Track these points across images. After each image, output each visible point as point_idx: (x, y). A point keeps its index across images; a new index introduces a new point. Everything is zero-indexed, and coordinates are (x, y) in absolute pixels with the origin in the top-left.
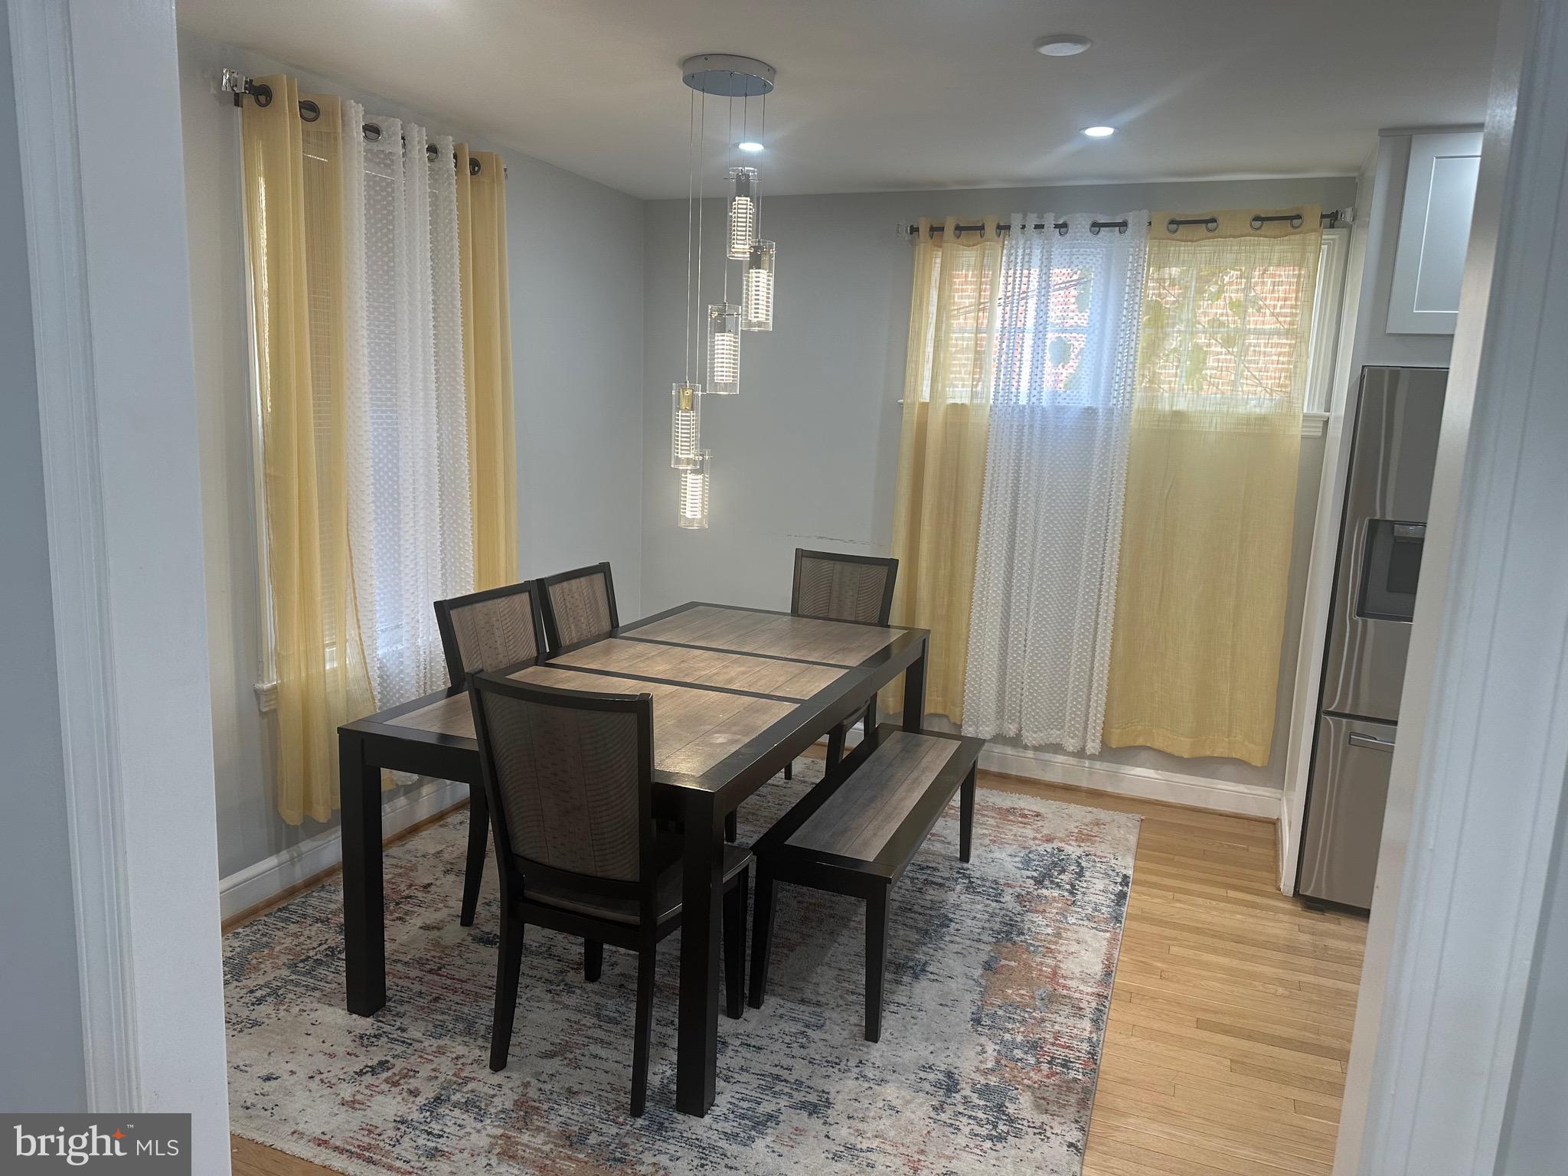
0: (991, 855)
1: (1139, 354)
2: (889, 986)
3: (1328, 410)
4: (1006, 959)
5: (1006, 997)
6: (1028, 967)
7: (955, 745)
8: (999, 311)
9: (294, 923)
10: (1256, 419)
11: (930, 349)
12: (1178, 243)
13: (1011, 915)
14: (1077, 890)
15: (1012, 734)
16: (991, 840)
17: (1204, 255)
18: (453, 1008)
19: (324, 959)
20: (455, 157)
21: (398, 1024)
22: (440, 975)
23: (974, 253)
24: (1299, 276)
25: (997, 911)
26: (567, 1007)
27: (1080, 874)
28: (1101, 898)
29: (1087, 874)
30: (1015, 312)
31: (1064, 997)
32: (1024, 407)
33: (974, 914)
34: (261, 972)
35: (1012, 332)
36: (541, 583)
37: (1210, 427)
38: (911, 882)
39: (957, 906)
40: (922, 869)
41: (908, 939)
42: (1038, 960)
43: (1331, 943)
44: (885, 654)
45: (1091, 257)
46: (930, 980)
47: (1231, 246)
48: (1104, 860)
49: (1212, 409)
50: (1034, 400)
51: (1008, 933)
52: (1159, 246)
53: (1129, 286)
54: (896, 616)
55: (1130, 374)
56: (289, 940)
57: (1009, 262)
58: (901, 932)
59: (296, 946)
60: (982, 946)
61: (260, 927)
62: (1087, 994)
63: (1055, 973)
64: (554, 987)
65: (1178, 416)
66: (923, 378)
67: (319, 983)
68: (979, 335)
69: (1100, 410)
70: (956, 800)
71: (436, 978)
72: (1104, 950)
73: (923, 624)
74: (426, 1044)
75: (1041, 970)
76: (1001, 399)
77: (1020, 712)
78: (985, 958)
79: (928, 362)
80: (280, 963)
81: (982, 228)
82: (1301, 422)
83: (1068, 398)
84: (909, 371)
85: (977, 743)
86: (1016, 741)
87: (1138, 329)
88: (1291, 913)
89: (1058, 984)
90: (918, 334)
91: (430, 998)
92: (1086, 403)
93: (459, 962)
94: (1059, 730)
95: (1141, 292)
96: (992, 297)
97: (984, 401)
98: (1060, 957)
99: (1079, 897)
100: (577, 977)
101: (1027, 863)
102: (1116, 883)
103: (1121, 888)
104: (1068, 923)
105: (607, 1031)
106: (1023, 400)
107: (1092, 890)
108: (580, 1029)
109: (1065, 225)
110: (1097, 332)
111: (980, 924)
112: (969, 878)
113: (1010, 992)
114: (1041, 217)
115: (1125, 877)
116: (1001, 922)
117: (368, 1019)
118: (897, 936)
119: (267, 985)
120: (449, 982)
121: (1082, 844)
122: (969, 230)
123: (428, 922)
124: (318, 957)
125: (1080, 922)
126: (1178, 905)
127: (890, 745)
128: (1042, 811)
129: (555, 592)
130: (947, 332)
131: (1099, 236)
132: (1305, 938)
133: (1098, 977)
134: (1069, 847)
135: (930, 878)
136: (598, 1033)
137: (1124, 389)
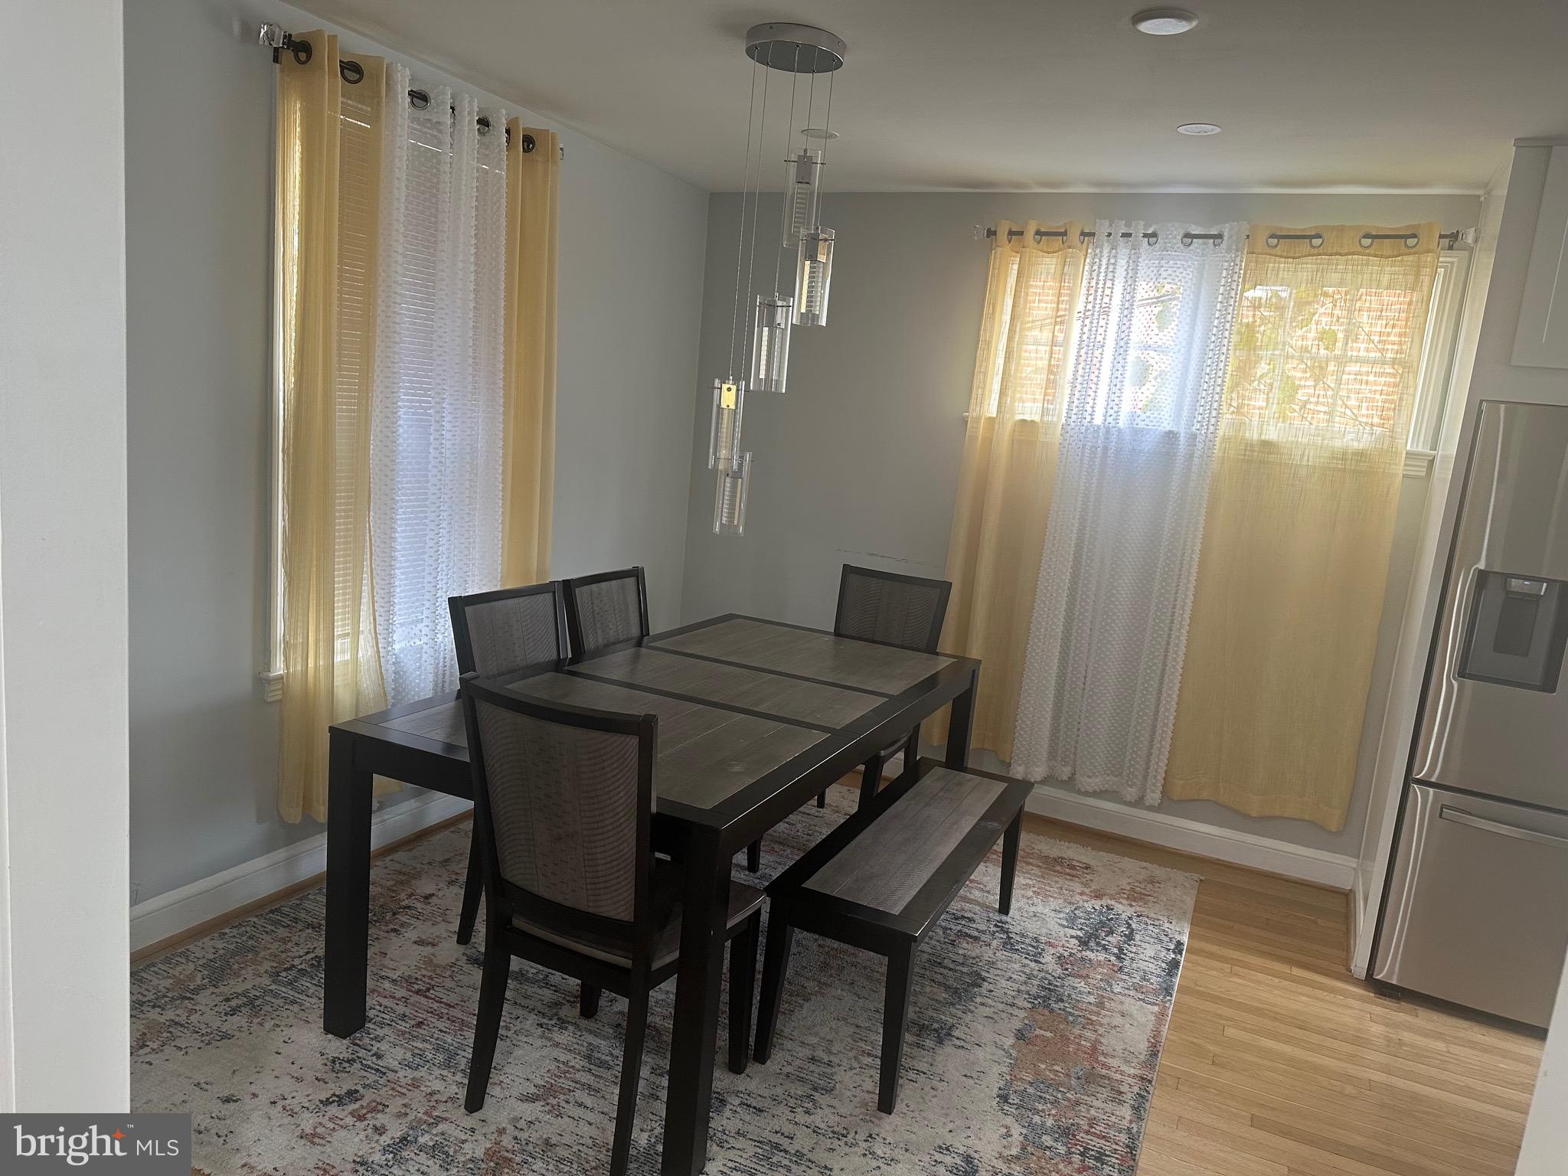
0: (1033, 909)
1: (1228, 376)
2: (909, 1050)
3: (1434, 448)
4: (1040, 1028)
5: (1037, 1073)
6: (1065, 1039)
7: (999, 788)
8: (1076, 326)
9: (284, 927)
10: (1354, 454)
11: (1000, 361)
12: (1278, 259)
13: (1051, 978)
14: (1125, 954)
15: (1065, 778)
16: (1034, 892)
17: (1305, 274)
18: (436, 1036)
19: (309, 970)
20: (508, 131)
21: (375, 1049)
22: (427, 997)
23: (1054, 261)
24: (1410, 303)
25: (1035, 973)
26: (557, 1045)
27: (1130, 937)
28: (1151, 965)
29: (1138, 937)
30: (1095, 325)
31: (1103, 1077)
32: (1099, 427)
33: (1010, 974)
34: (242, 978)
35: (1090, 345)
36: (568, 585)
37: (1301, 459)
38: (944, 933)
39: (992, 964)
40: (956, 919)
41: (936, 997)
42: (1077, 1032)
43: (1407, 1036)
44: (932, 682)
45: (1181, 270)
46: (955, 1046)
47: (1337, 264)
48: (1157, 923)
49: (1305, 440)
50: (1109, 420)
51: (1046, 998)
52: (1257, 262)
53: (1221, 302)
54: (947, 642)
55: (1217, 397)
56: (276, 945)
57: (1092, 271)
58: (928, 989)
59: (282, 952)
60: (1016, 1012)
61: (248, 929)
62: (1129, 1076)
63: (1094, 1049)
64: (545, 1021)
65: (1267, 445)
66: (991, 391)
67: (300, 996)
68: (1054, 348)
69: (1182, 435)
70: (999, 846)
71: (423, 1000)
72: (1150, 1026)
73: (975, 652)
74: (401, 1074)
75: (1079, 1044)
76: (1074, 417)
77: (1075, 754)
78: (1018, 1025)
79: (997, 374)
80: (262, 970)
81: (1065, 234)
82: (1403, 459)
83: (1147, 420)
84: (976, 382)
85: (1026, 786)
86: (1069, 784)
87: (1228, 350)
88: (1362, 999)
89: (1098, 1062)
90: (989, 343)
91: (413, 1022)
92: (1167, 426)
93: (449, 983)
94: (1116, 776)
95: (1234, 310)
96: (1070, 310)
97: (1055, 419)
98: (1101, 1030)
99: (1126, 963)
100: (571, 1012)
101: (1072, 920)
102: (1169, 950)
103: (1173, 956)
104: (1112, 992)
105: (596, 1076)
106: (1098, 420)
107: (1141, 956)
108: (568, 1072)
109: (1154, 235)
110: (1183, 350)
111: (1016, 986)
112: (1007, 933)
113: (1043, 1066)
114: (1128, 225)
115: (1179, 944)
116: (1039, 986)
117: (344, 1041)
118: (922, 994)
119: (245, 994)
120: (435, 1006)
121: (1134, 904)
122: (1053, 236)
123: (423, 937)
124: (303, 966)
125: (1126, 992)
126: (1236, 980)
127: (931, 781)
128: (1093, 863)
129: (582, 594)
130: (1020, 343)
131: (1191, 248)
132: (1377, 1029)
133: (1142, 1058)
134: (1120, 906)
135: (965, 930)
136: (585, 1078)
137: (1210, 413)
